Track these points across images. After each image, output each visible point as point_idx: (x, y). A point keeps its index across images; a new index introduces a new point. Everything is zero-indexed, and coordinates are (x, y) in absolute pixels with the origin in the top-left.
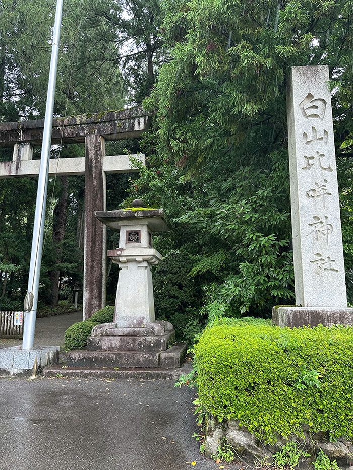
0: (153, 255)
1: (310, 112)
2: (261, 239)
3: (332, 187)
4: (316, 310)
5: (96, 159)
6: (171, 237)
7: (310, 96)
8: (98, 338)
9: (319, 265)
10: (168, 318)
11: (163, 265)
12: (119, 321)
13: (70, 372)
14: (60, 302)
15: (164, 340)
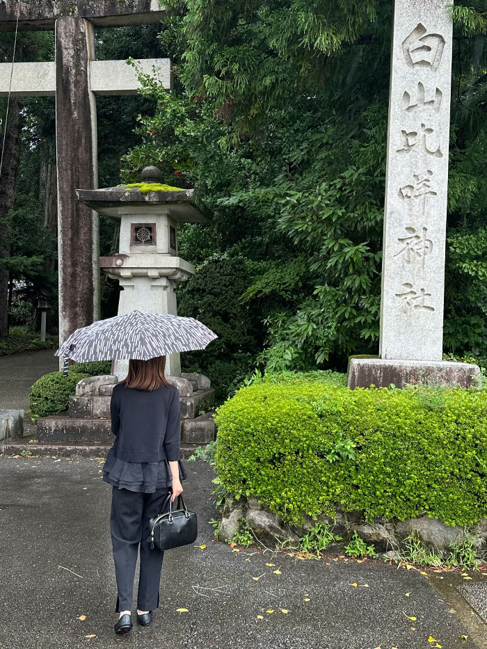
0: (176, 268)
1: (417, 57)
2: (346, 250)
3: (439, 181)
4: (391, 364)
5: (77, 66)
6: (216, 226)
7: (420, 28)
8: (86, 398)
9: (407, 300)
10: (204, 370)
11: (198, 279)
12: (120, 373)
13: (43, 448)
14: (12, 330)
15: (192, 404)
